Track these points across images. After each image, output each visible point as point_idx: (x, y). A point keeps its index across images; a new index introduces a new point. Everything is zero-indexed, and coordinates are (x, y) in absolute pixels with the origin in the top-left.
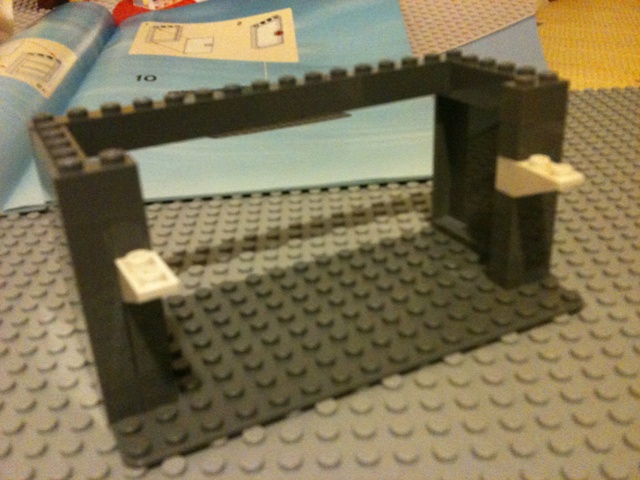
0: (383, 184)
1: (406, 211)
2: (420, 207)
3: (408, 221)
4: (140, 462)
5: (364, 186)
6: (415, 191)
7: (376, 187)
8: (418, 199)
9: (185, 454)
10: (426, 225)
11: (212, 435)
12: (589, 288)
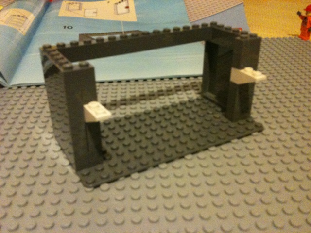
0: (179, 78)
1: (189, 90)
2: (195, 88)
3: (191, 94)
4: (91, 185)
5: (171, 79)
6: (193, 81)
7: (176, 79)
8: (194, 85)
9: (109, 182)
10: (198, 95)
11: (119, 176)
12: (266, 122)
